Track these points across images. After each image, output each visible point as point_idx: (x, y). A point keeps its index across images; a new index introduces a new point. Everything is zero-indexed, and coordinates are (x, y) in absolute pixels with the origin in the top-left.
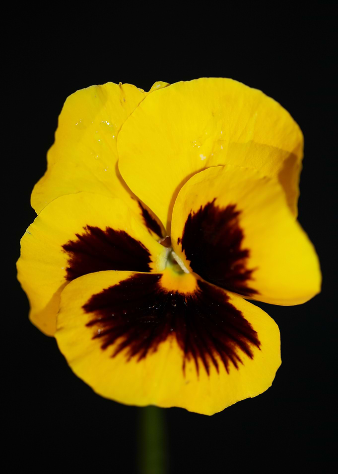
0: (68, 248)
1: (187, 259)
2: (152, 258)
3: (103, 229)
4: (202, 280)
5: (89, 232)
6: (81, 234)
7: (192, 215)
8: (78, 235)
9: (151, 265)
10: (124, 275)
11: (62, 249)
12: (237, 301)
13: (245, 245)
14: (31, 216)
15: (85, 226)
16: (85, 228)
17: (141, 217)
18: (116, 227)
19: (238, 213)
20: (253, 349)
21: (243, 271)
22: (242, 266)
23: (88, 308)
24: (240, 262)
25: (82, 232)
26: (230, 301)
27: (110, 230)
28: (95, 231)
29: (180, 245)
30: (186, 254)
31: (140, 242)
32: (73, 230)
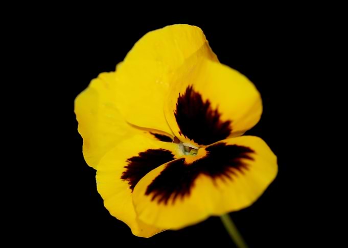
0: (124, 177)
1: (191, 140)
2: (173, 153)
3: (137, 155)
4: (207, 146)
5: (130, 162)
6: (127, 166)
7: (175, 112)
8: (125, 167)
9: (175, 157)
10: (161, 168)
11: (122, 180)
12: (230, 141)
13: (204, 99)
14: (93, 172)
15: (126, 160)
16: (127, 161)
17: (156, 139)
18: (144, 150)
19: (192, 87)
20: (252, 155)
21: (213, 114)
22: (211, 112)
23: (147, 193)
24: (209, 110)
25: (126, 164)
26: (227, 144)
27: (141, 154)
28: (133, 159)
29: (183, 135)
30: (188, 137)
31: (161, 149)
32: (121, 166)
